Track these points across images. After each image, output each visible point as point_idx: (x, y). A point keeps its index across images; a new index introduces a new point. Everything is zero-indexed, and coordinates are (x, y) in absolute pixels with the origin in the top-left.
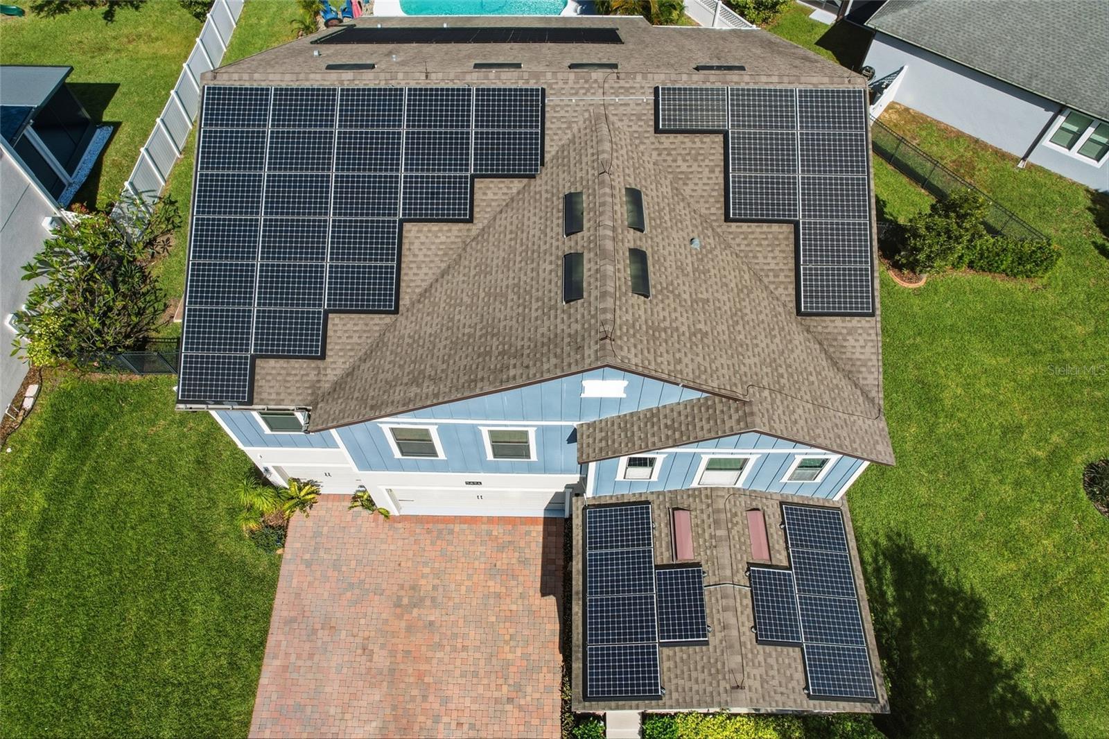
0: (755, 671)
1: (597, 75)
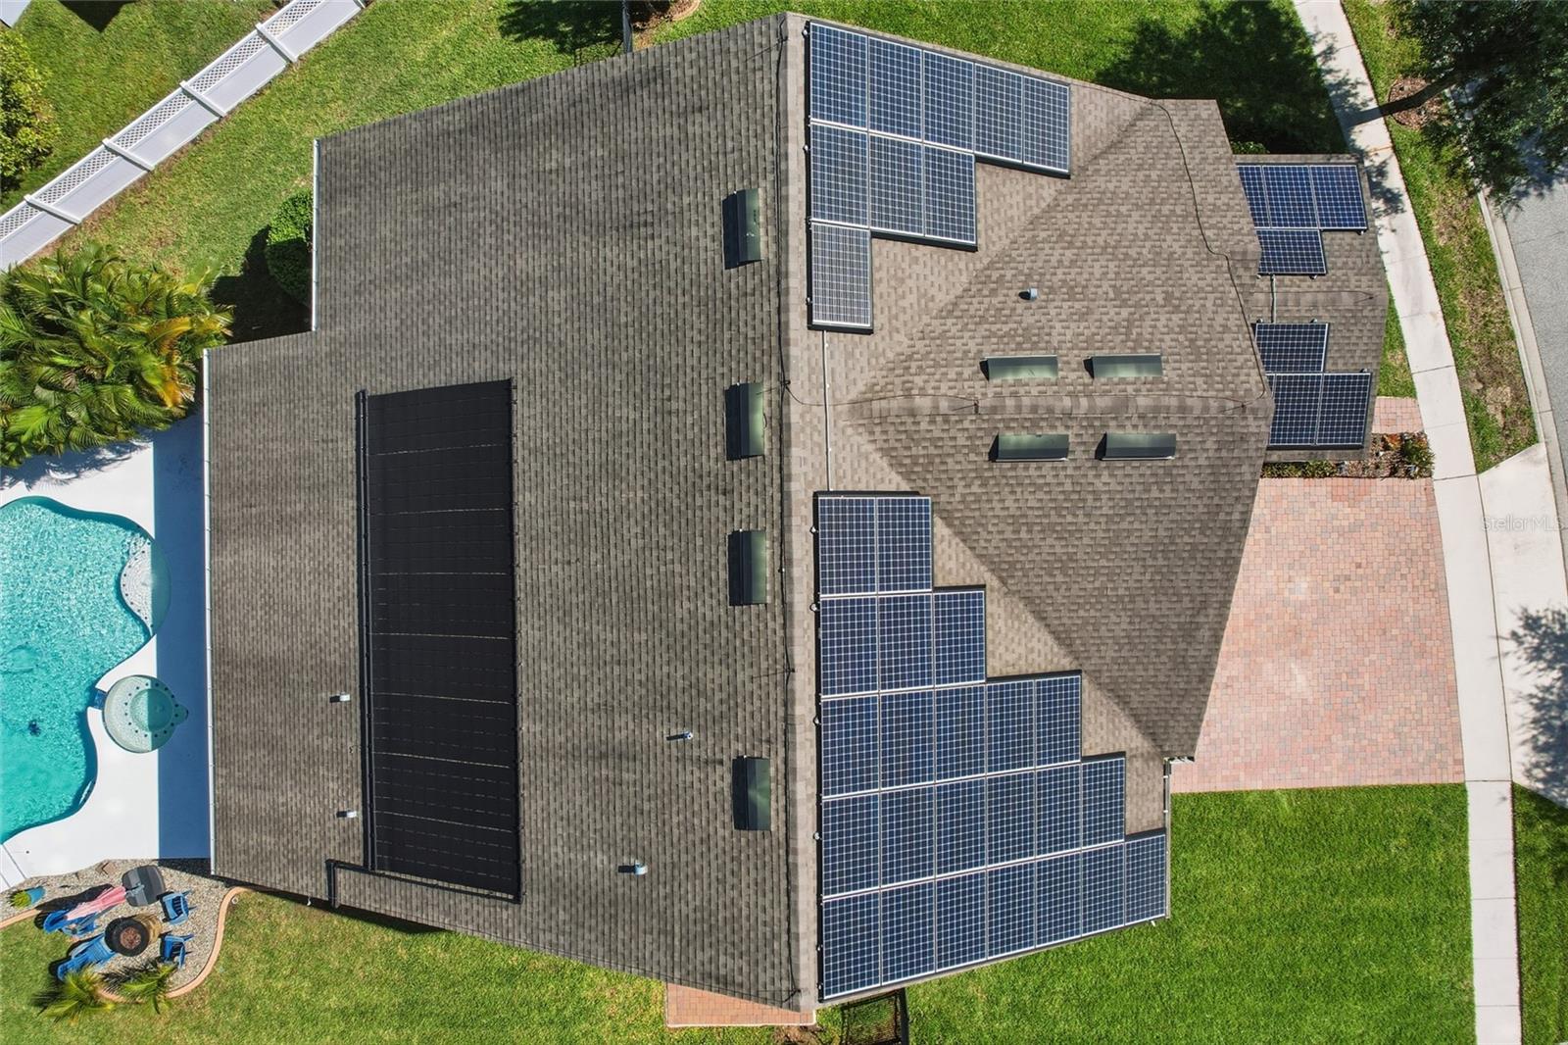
0: (1353, 279)
1: (793, 412)
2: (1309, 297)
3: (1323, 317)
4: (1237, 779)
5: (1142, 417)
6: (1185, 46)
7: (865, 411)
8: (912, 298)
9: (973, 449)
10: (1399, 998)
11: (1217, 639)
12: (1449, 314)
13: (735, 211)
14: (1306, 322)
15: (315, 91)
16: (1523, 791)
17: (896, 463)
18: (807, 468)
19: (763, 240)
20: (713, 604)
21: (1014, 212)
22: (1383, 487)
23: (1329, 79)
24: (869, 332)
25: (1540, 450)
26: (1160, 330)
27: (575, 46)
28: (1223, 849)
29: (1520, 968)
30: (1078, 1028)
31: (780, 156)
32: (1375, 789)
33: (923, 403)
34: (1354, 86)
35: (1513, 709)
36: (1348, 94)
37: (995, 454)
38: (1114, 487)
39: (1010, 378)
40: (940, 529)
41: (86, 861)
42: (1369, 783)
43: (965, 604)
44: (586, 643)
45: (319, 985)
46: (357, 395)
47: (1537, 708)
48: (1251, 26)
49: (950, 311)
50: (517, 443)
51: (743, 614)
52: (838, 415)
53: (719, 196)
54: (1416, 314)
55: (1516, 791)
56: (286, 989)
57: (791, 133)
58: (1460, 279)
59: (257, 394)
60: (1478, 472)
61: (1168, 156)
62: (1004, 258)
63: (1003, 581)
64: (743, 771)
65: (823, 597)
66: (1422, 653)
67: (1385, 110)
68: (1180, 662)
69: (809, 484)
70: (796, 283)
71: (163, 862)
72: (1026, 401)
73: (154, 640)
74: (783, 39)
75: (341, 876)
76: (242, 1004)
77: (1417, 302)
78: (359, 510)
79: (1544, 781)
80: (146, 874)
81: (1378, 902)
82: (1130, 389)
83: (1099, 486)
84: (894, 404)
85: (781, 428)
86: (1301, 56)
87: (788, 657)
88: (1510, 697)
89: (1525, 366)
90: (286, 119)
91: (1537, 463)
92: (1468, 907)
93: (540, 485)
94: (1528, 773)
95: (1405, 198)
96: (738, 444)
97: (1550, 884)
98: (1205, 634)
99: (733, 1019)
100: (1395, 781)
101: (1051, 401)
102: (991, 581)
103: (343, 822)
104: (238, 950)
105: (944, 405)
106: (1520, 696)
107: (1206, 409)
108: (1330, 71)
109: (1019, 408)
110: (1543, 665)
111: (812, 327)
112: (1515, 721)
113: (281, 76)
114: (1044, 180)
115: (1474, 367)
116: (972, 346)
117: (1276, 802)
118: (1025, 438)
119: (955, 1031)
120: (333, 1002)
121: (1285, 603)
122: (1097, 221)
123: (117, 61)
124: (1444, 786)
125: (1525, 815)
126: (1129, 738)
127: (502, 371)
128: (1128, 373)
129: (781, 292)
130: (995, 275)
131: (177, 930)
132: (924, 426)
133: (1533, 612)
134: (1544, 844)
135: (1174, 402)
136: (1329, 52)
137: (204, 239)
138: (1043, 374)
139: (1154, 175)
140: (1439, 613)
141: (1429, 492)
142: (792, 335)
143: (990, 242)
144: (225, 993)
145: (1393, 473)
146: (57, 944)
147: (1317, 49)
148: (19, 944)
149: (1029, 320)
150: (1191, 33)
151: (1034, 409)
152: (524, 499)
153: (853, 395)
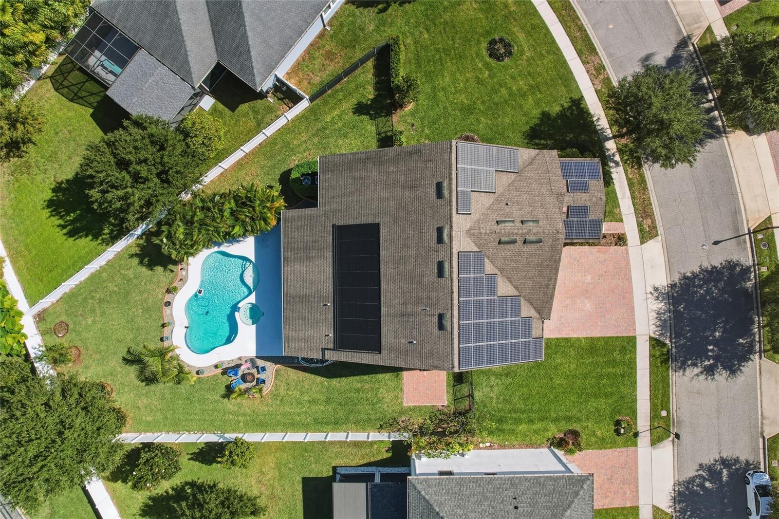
0: (596, 193)
2: (584, 198)
3: (588, 204)
4: (569, 333)
5: (534, 234)
6: (555, 118)
7: (469, 233)
8: (480, 205)
9: (495, 242)
10: (615, 398)
11: (554, 288)
12: (633, 198)
13: (439, 186)
14: (584, 205)
15: (296, 129)
16: (652, 338)
17: (476, 245)
18: (456, 246)
19: (446, 193)
20: (434, 277)
21: (505, 183)
22: (613, 249)
23: (598, 127)
24: (470, 214)
25: (659, 238)
26: (539, 213)
27: (375, 118)
28: (565, 355)
29: (650, 388)
30: (523, 406)
31: (450, 174)
32: (610, 337)
33: (483, 231)
34: (605, 130)
35: (650, 314)
36: (604, 132)
37: (500, 243)
38: (528, 250)
39: (503, 225)
40: (486, 260)
41: (235, 356)
42: (608, 335)
43: (492, 278)
44: (400, 288)
45: (302, 393)
46: (333, 225)
47: (657, 314)
48: (575, 112)
49: (489, 208)
50: (381, 239)
51: (442, 280)
52: (463, 234)
53: (435, 182)
54: (623, 198)
55: (651, 338)
56: (293, 394)
57: (453, 169)
58: (636, 187)
59: (300, 223)
60: (641, 244)
61: (543, 166)
62: (502, 195)
63: (501, 273)
64: (441, 317)
65: (460, 276)
66: (624, 298)
67: (614, 137)
68: (545, 294)
69: (457, 250)
70: (454, 203)
71: (257, 357)
72: (507, 231)
73: (254, 294)
74: (451, 147)
75: (326, 352)
76: (279, 398)
77: (624, 193)
78: (333, 255)
79: (659, 335)
80: (252, 361)
81: (610, 370)
82: (531, 228)
83: (524, 250)
84: (476, 231)
85: (451, 237)
86: (590, 121)
87: (452, 290)
88: (649, 311)
89: (655, 213)
90: (288, 138)
91: (658, 242)
92: (636, 371)
93: (387, 249)
94: (654, 333)
95: (621, 163)
96: (440, 240)
97: (659, 364)
98: (551, 286)
99: (423, 403)
100: (616, 335)
101: (513, 231)
102: (499, 273)
103: (327, 338)
104: (278, 383)
105: (488, 232)
106: (652, 310)
107: (549, 232)
108: (599, 125)
109: (505, 232)
110: (659, 302)
111: (457, 213)
112: (651, 318)
113: (286, 125)
114: (512, 174)
115: (640, 213)
116: (494, 217)
117: (581, 341)
118: (507, 239)
119: (487, 407)
120: (306, 398)
121: (584, 283)
122: (525, 185)
123: (238, 121)
124: (630, 337)
125: (653, 345)
126: (533, 313)
127: (377, 221)
128: (531, 224)
129: (451, 206)
130: (500, 199)
131: (262, 376)
132: (483, 236)
133: (656, 286)
134: (658, 353)
135: (542, 231)
136: (598, 120)
137: (265, 174)
138: (511, 224)
139: (540, 172)
140: (629, 286)
141: (627, 250)
142: (453, 215)
143: (498, 190)
144: (275, 395)
145: (616, 244)
146: (227, 380)
147: (595, 119)
148: (217, 380)
149: (508, 210)
150: (557, 115)
151: (509, 232)
152: (383, 253)
153: (467, 229)
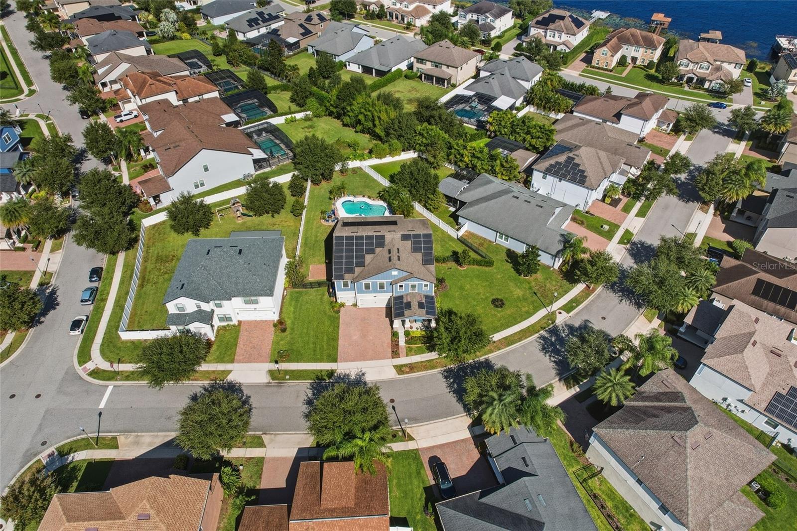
1: (392, 233)
25: (398, 376)
32: (337, 348)
47: (348, 374)
55: (335, 370)
56: (320, 231)
60: (393, 366)
79: (336, 374)
89: (412, 373)
91: (395, 375)
94: (338, 372)
97: (316, 375)
106: (351, 372)
110: (356, 375)
112: (346, 371)
124: (337, 359)
125: (331, 372)
133: (366, 374)
141: (389, 358)
144: (321, 226)
145: (392, 353)
